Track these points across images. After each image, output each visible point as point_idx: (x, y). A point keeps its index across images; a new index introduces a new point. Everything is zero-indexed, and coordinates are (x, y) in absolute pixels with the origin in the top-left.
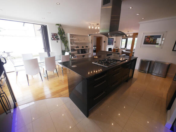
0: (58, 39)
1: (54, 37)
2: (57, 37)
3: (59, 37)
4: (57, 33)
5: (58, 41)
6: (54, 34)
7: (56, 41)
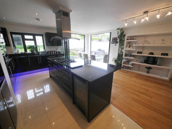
0: (117, 42)
1: (114, 41)
2: (116, 41)
3: (118, 41)
4: (117, 37)
5: (117, 44)
6: (114, 38)
7: (115, 44)
